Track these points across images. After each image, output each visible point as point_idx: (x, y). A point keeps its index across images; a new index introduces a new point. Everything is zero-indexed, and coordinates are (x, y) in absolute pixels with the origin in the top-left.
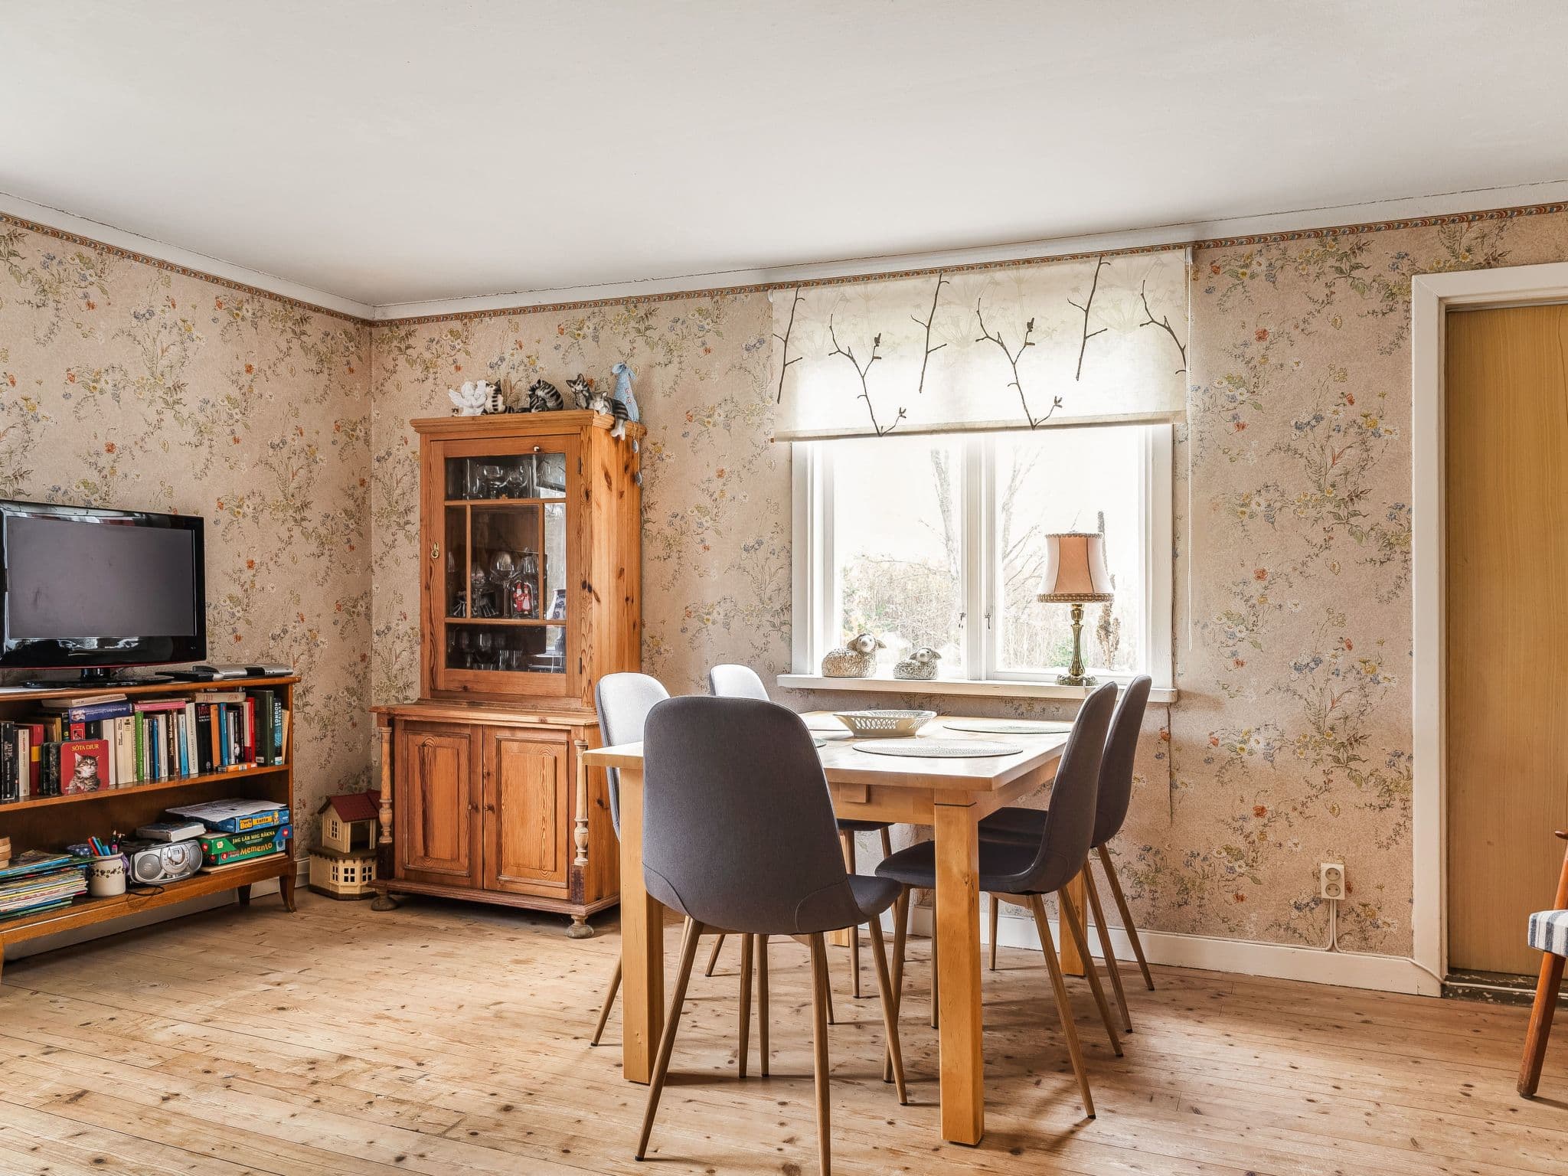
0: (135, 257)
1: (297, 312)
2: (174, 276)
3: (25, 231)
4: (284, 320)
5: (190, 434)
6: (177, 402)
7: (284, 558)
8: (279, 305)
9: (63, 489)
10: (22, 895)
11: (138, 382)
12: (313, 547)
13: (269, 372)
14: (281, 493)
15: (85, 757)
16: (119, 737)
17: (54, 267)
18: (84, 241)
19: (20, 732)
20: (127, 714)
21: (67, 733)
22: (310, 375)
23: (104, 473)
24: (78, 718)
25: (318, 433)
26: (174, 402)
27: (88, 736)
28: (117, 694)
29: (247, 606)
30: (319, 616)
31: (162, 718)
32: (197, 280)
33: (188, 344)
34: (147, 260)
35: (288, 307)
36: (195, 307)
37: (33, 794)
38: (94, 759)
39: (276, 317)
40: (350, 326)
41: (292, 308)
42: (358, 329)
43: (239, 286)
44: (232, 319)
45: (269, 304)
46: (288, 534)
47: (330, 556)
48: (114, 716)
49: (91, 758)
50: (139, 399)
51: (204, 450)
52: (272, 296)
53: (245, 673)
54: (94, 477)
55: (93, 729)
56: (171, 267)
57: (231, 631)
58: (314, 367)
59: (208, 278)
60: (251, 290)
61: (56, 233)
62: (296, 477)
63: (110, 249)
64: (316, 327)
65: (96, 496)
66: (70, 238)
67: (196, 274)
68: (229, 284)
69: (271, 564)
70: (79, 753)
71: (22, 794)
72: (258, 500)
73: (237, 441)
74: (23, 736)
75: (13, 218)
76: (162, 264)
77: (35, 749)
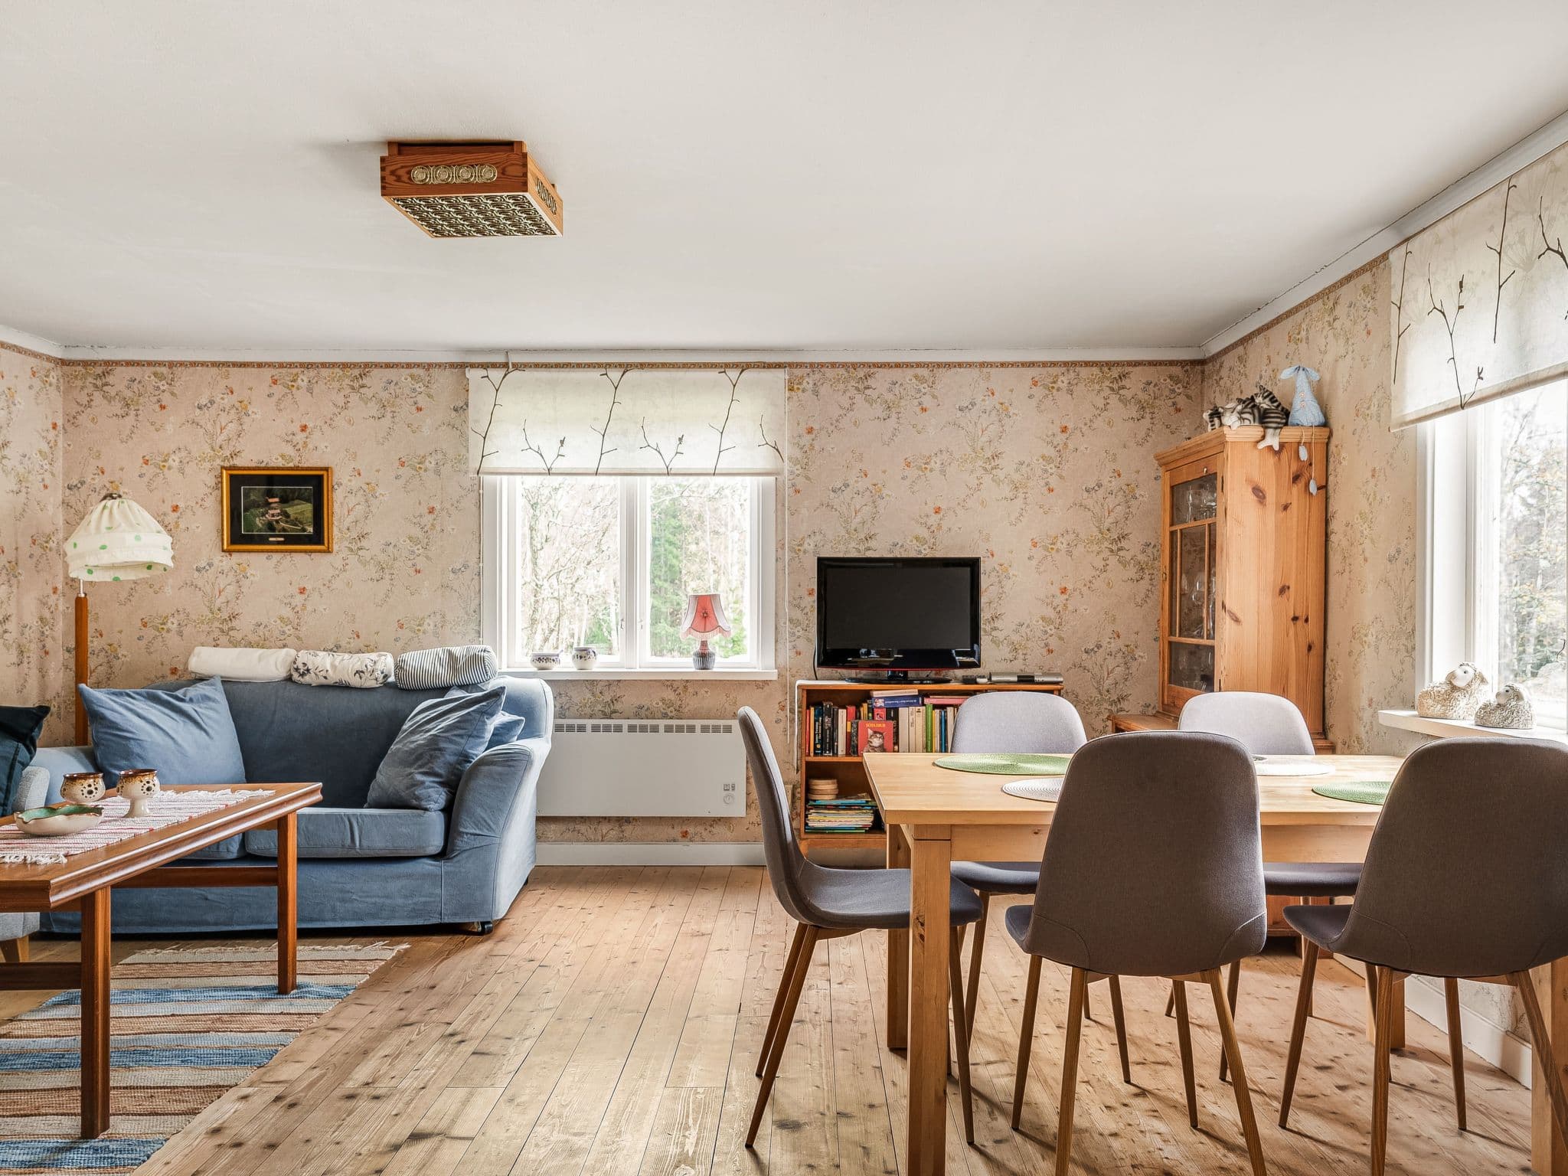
0: (960, 365)
1: (1115, 372)
2: (993, 371)
3: (876, 370)
4: (1101, 381)
5: (1006, 491)
6: (995, 467)
7: (1098, 584)
8: (1095, 370)
9: (900, 544)
10: (827, 819)
11: (961, 458)
12: (1132, 572)
13: (1084, 429)
14: (1095, 529)
15: (875, 732)
16: (911, 721)
17: (897, 389)
18: (919, 365)
19: (840, 711)
20: (917, 704)
21: (870, 715)
22: (1131, 423)
23: (932, 528)
24: (878, 705)
25: (1138, 472)
26: (992, 469)
27: (888, 717)
28: (912, 690)
29: (1060, 624)
30: (1137, 633)
31: (950, 710)
32: (1014, 369)
33: (1006, 421)
34: (970, 365)
35: (1106, 369)
36: (1012, 391)
37: (848, 754)
38: (881, 734)
39: (1092, 381)
40: (1176, 371)
41: (1109, 369)
42: (1187, 371)
43: (1054, 364)
44: (1047, 392)
45: (1084, 372)
46: (1103, 563)
47: (1151, 580)
48: (908, 705)
49: (880, 733)
50: (961, 470)
51: (1019, 502)
52: (1087, 364)
53: (1015, 679)
54: (924, 533)
55: (892, 714)
56: (991, 365)
57: (1043, 645)
58: (1135, 415)
59: (1024, 364)
60: (1066, 364)
61: (898, 365)
62: (1112, 514)
63: (939, 365)
64: (1135, 381)
65: (926, 546)
66: (908, 365)
67: (1013, 365)
68: (1044, 364)
69: (1085, 590)
70: (871, 729)
71: (840, 753)
72: (1073, 536)
73: (1051, 490)
74: (842, 714)
75: (867, 363)
76: (982, 365)
77: (849, 723)
